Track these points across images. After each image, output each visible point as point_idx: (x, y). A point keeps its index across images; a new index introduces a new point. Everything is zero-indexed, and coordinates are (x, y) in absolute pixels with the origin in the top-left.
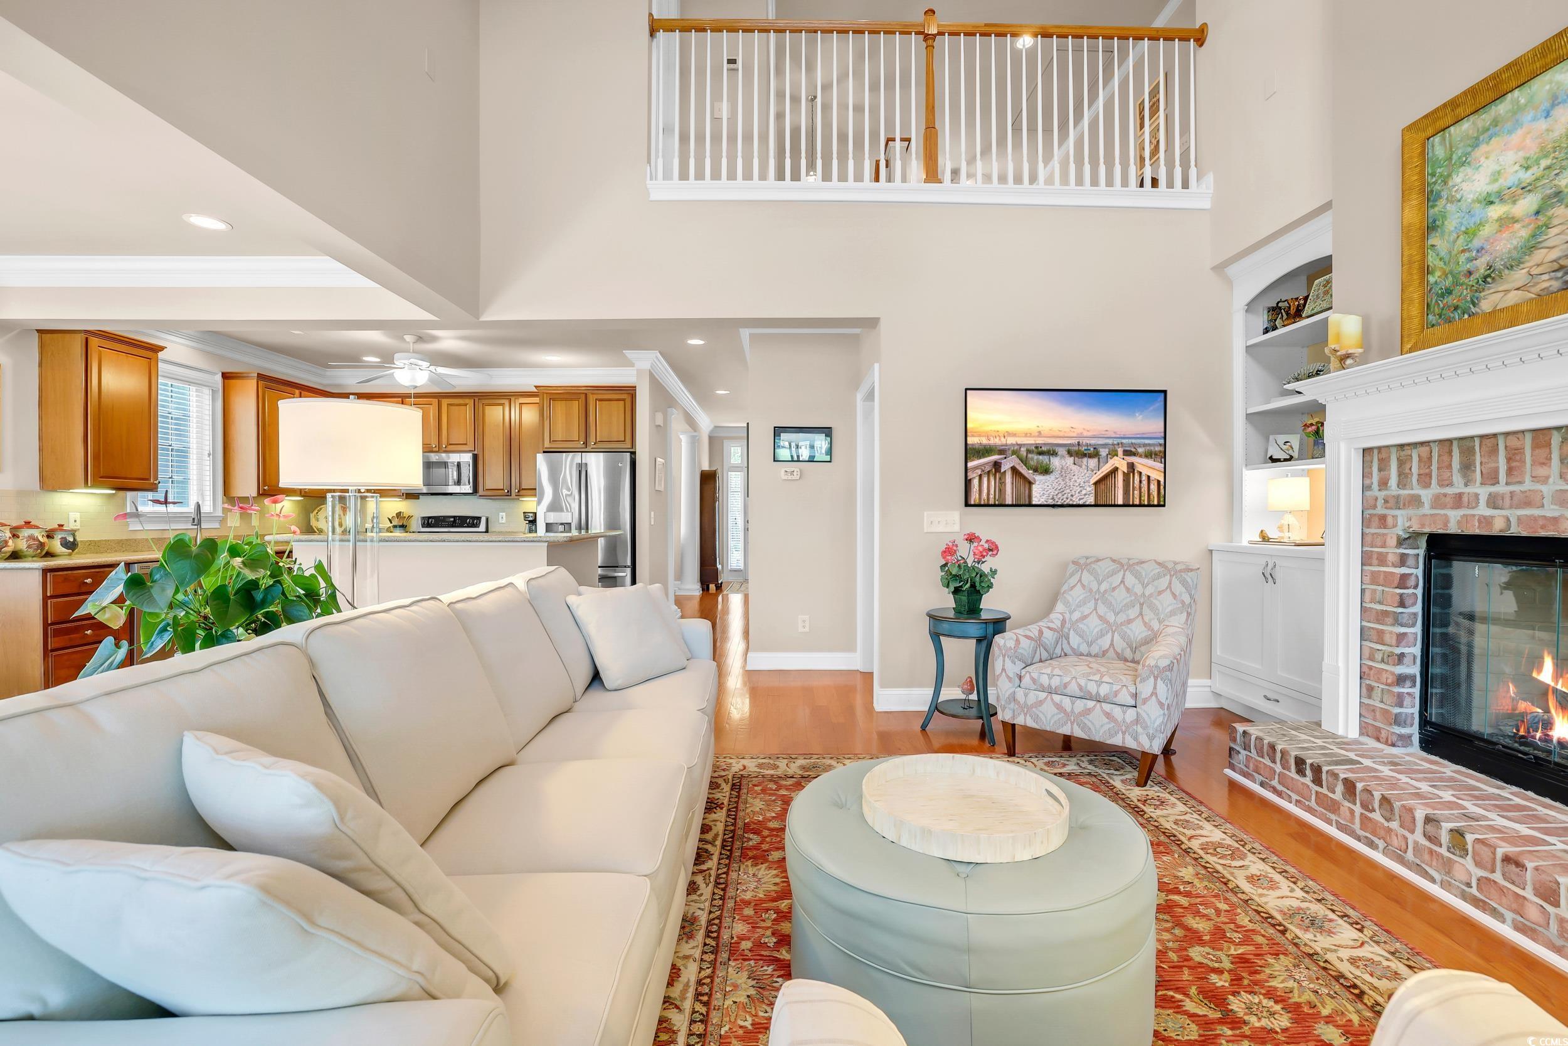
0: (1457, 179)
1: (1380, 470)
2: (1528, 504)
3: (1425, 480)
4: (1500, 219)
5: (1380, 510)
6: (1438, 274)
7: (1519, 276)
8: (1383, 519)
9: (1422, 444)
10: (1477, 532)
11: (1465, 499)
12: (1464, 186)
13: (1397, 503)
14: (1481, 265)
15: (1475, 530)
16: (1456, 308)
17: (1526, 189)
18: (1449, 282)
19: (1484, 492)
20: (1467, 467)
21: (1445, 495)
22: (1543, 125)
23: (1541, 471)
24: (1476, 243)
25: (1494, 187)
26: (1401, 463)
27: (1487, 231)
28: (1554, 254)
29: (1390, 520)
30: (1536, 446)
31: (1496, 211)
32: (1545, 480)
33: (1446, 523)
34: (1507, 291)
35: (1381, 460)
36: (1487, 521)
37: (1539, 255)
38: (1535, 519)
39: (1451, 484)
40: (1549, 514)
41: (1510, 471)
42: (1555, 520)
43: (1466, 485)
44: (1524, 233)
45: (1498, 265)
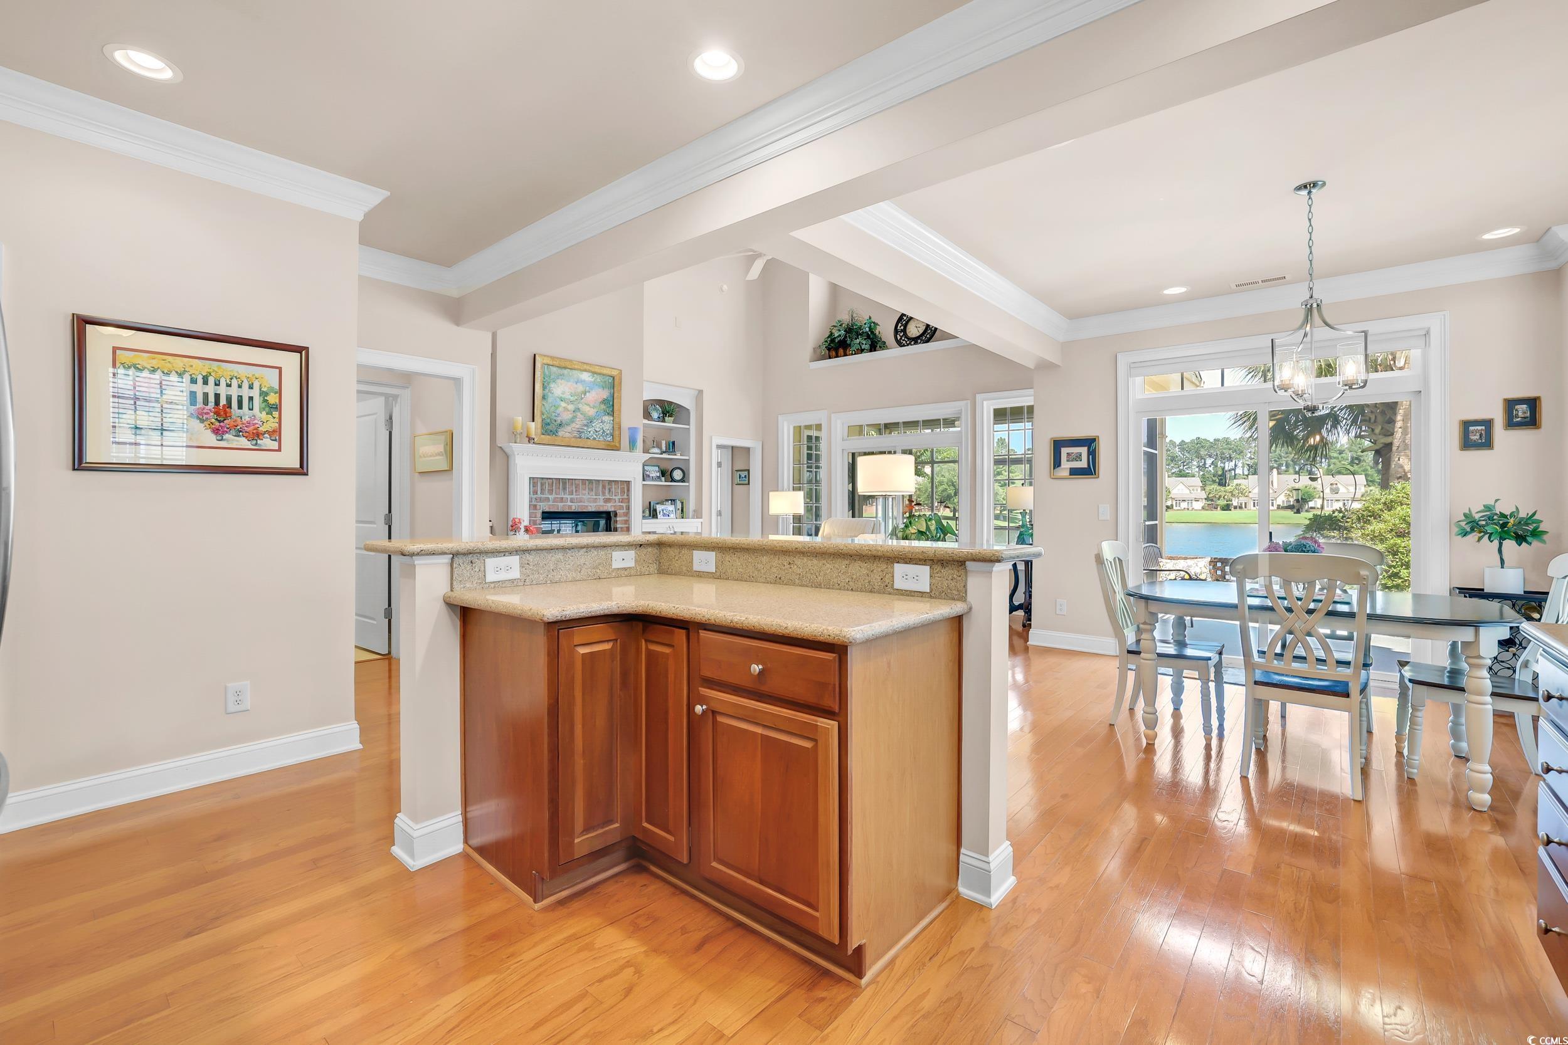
0: (552, 385)
1: (533, 487)
2: (581, 502)
3: (551, 492)
4: (564, 407)
5: (534, 503)
6: (545, 416)
7: (569, 429)
8: (535, 506)
9: (550, 479)
10: (568, 511)
11: (564, 499)
12: (554, 390)
13: (541, 500)
14: (559, 419)
15: (567, 510)
16: (551, 431)
17: (572, 402)
18: (549, 421)
19: (569, 497)
20: (564, 489)
21: (557, 498)
22: (575, 386)
23: (584, 492)
24: (558, 412)
25: (563, 396)
26: (542, 485)
27: (560, 409)
28: (577, 426)
29: (538, 507)
30: (582, 484)
31: (563, 404)
32: (584, 495)
33: (558, 508)
34: (566, 432)
35: (534, 483)
36: (570, 507)
37: (574, 425)
38: (582, 506)
39: (559, 494)
40: (585, 504)
41: (576, 491)
42: (587, 506)
43: (564, 495)
44: (571, 416)
45: (564, 422)
